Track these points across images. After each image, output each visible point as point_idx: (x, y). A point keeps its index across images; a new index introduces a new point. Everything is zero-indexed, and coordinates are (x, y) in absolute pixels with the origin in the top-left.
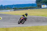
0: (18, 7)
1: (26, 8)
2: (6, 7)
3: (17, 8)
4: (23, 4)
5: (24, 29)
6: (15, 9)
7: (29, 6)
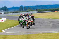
0: (43, 8)
1: (52, 10)
2: (27, 8)
3: (41, 10)
4: (48, 5)
5: (50, 36)
6: (39, 11)
7: (56, 7)
